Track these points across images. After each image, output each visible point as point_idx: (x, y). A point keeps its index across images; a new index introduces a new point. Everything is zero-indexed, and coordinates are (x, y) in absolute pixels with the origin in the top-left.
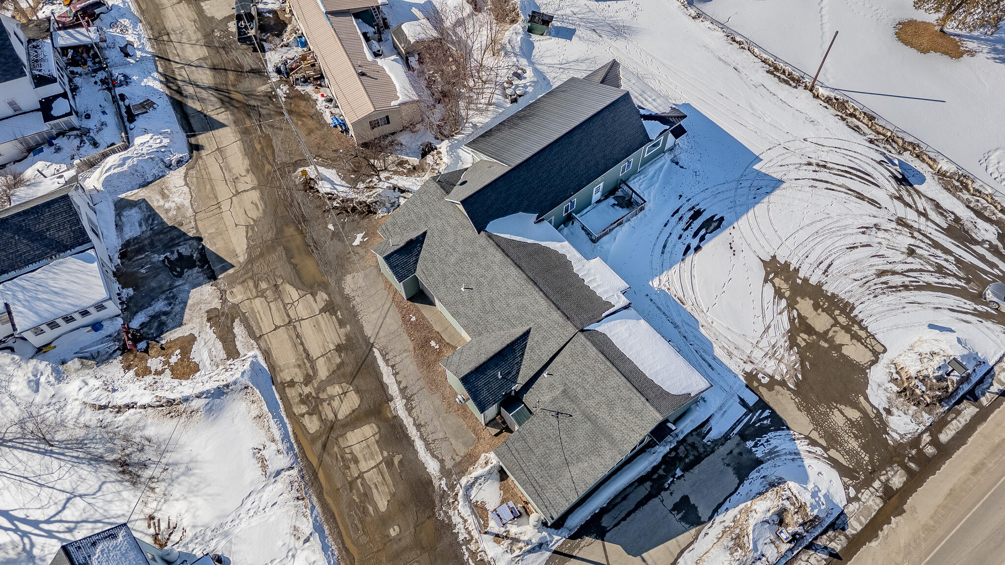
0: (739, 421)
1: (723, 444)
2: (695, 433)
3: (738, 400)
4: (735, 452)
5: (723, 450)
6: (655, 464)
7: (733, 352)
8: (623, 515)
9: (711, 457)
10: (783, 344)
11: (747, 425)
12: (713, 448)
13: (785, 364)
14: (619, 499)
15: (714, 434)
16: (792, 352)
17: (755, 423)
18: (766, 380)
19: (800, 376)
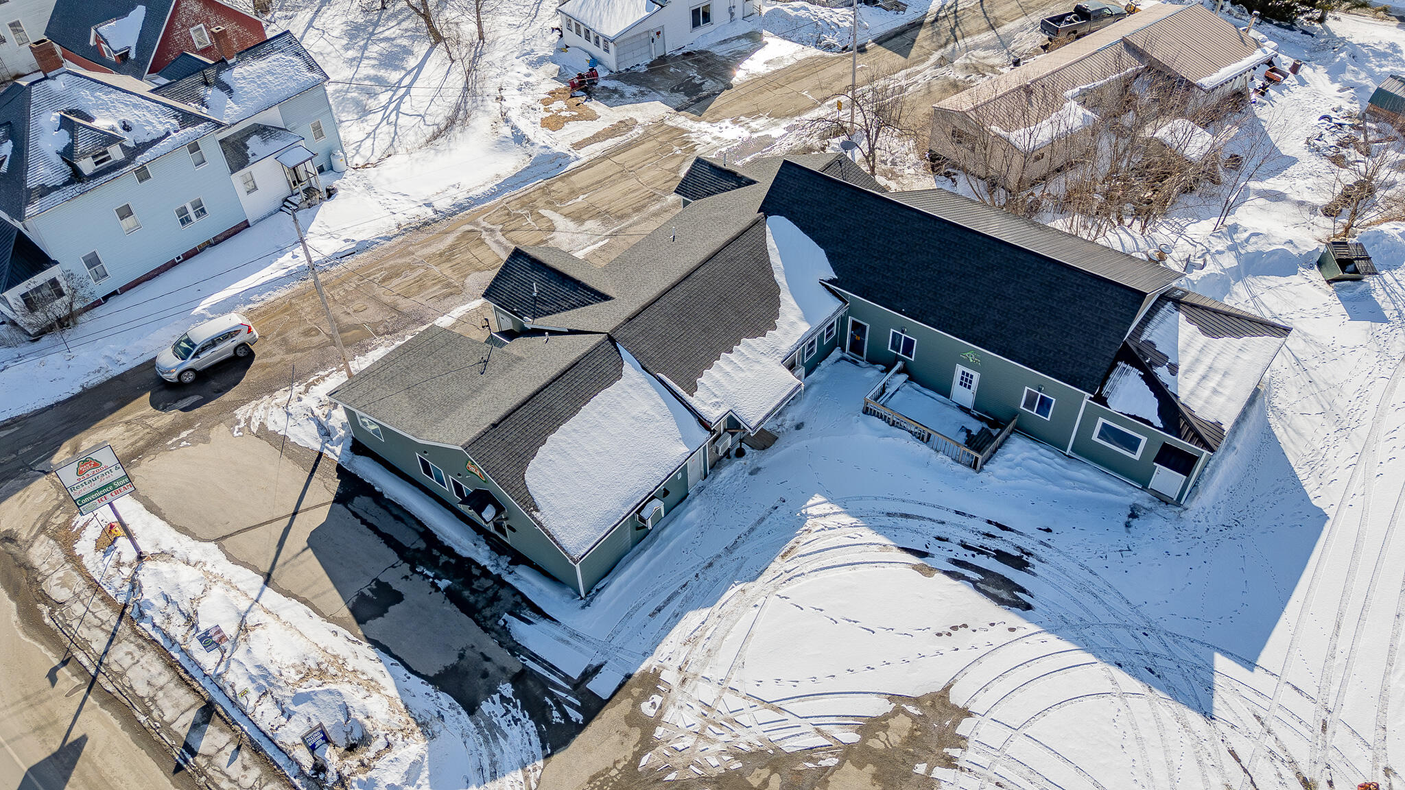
0: (552, 668)
1: (501, 644)
2: (518, 599)
3: (595, 663)
4: (487, 665)
5: (490, 645)
6: (457, 549)
7: (699, 647)
8: (370, 520)
9: (476, 630)
10: (742, 739)
11: (544, 683)
12: (493, 630)
13: (695, 746)
14: (396, 512)
15: (519, 630)
16: (726, 758)
17: (552, 695)
18: (647, 708)
19: (672, 776)
